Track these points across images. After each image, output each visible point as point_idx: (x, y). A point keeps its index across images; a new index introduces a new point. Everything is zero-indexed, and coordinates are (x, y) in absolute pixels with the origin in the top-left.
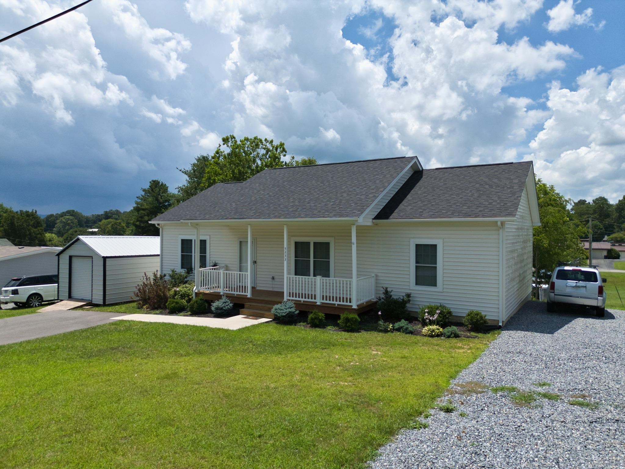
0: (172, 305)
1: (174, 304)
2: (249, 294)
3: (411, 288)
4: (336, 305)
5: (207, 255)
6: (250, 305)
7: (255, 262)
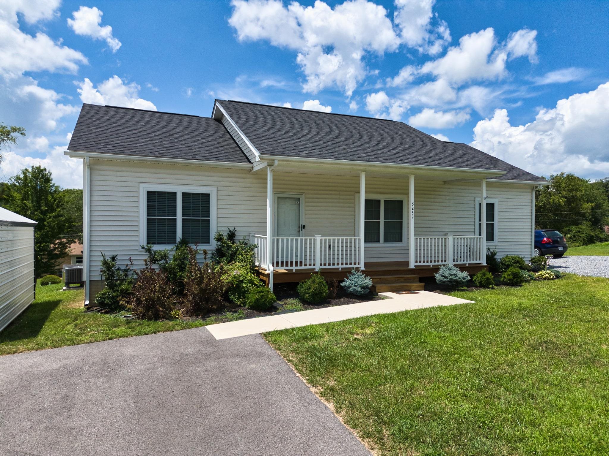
2: (362, 267)
4: (467, 265)
5: (210, 218)
6: (380, 279)
7: (304, 226)
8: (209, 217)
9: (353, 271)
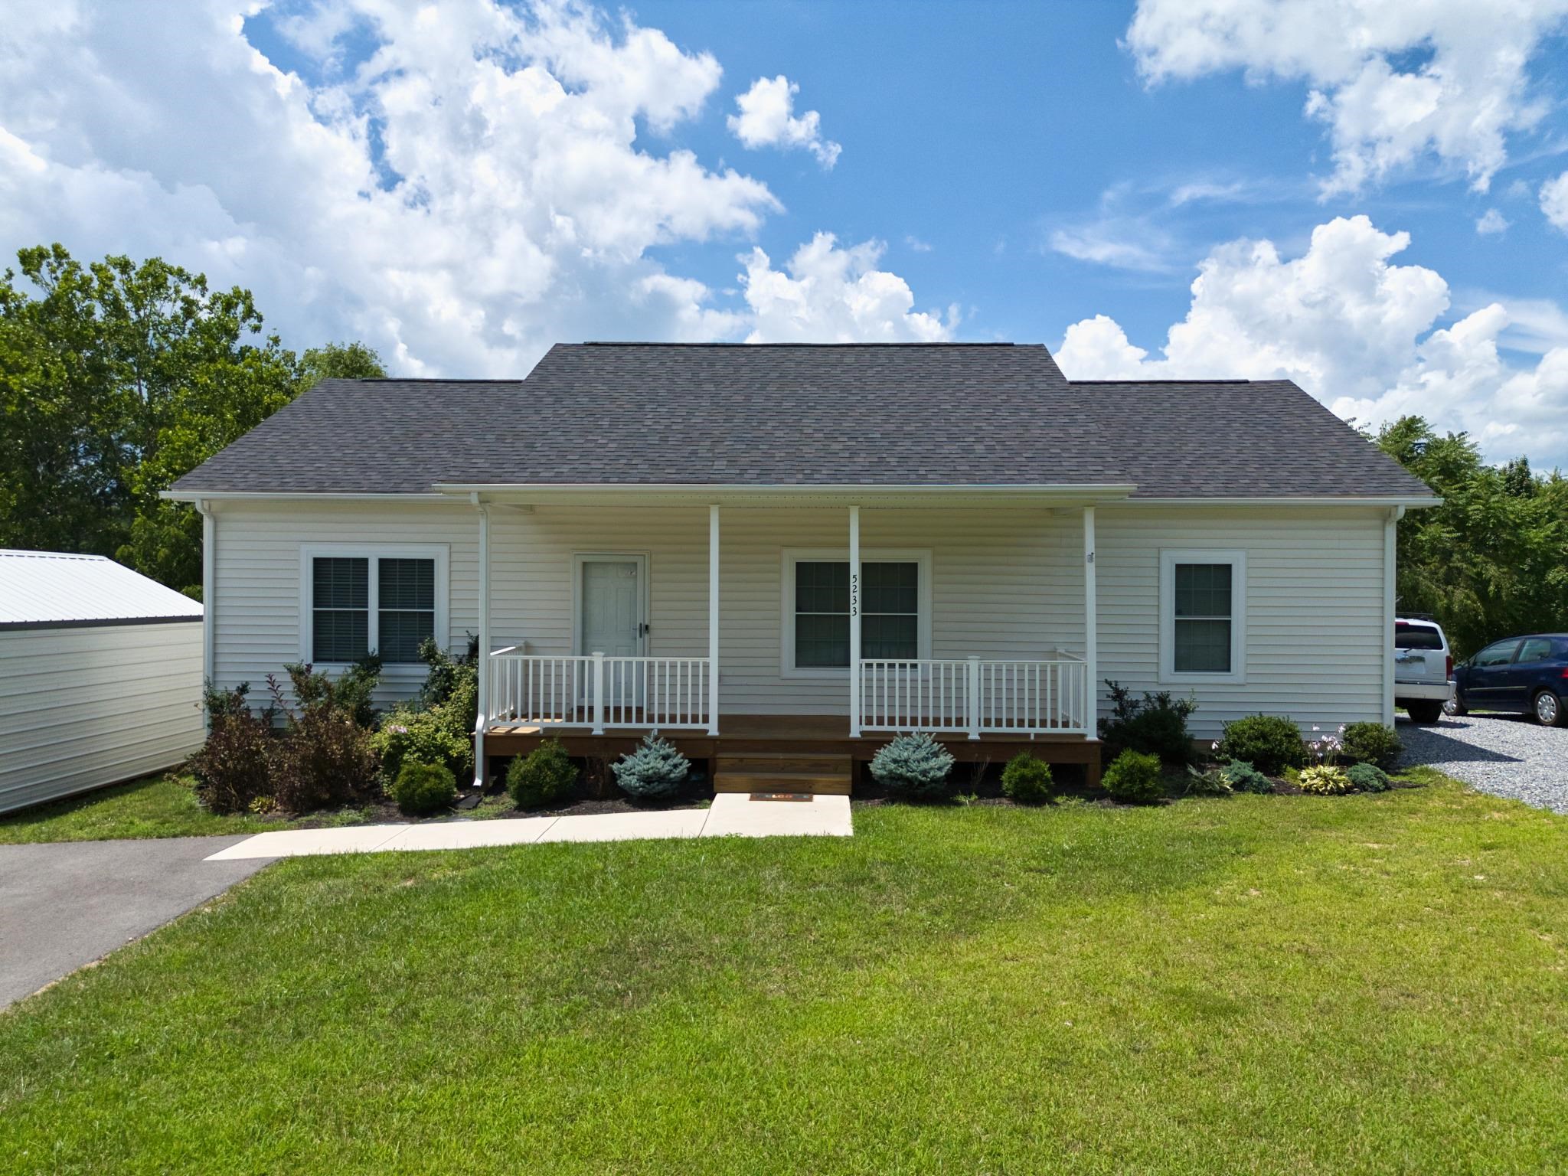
0: (426, 785)
1: (432, 779)
2: (713, 729)
3: (1163, 680)
4: (1032, 737)
5: (435, 610)
6: (741, 760)
7: (647, 627)
8: (433, 607)
9: (648, 740)
